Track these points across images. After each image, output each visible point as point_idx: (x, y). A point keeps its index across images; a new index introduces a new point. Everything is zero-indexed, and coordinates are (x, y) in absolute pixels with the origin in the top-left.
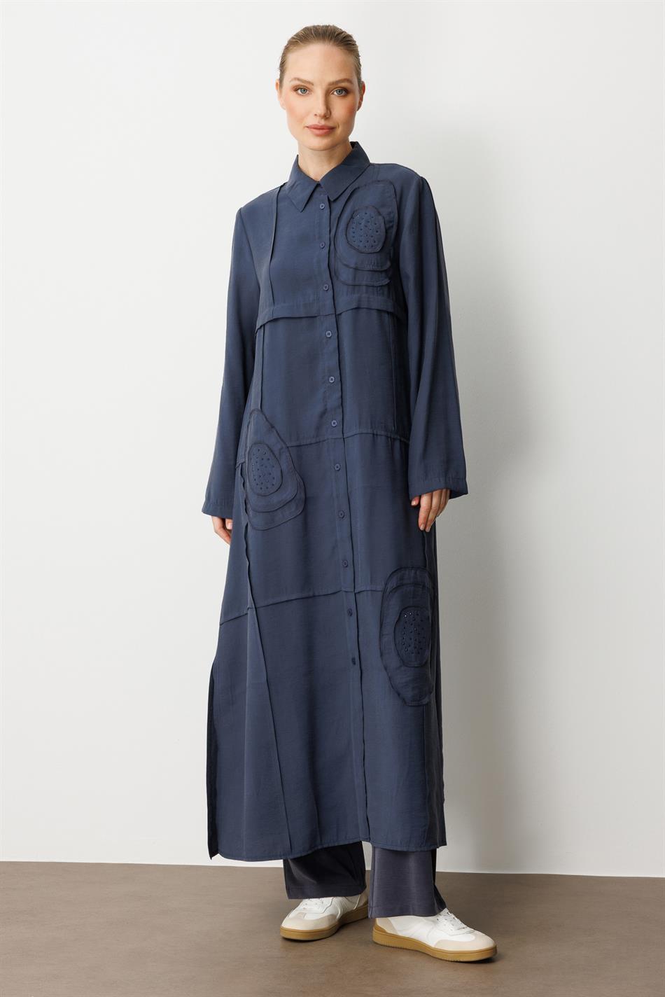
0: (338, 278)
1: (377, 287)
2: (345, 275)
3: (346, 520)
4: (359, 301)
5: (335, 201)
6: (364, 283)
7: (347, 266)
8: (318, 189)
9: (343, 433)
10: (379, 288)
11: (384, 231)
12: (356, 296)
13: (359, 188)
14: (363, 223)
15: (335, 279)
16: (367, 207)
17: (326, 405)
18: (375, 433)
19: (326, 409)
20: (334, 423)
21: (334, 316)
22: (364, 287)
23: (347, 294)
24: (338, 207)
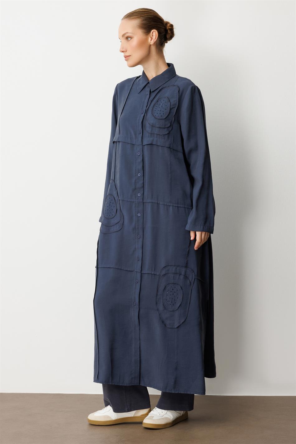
0: (145, 129)
1: (162, 135)
2: (148, 128)
3: (141, 239)
4: (153, 141)
5: (153, 91)
6: (156, 133)
7: (149, 124)
8: (148, 85)
9: (143, 200)
10: (162, 136)
11: (169, 109)
12: (151, 139)
13: (165, 87)
14: (161, 104)
15: (144, 129)
16: (165, 98)
17: (136, 186)
18: (159, 203)
19: (136, 188)
20: (139, 195)
21: (142, 145)
22: (156, 135)
23: (148, 137)
24: (153, 95)
